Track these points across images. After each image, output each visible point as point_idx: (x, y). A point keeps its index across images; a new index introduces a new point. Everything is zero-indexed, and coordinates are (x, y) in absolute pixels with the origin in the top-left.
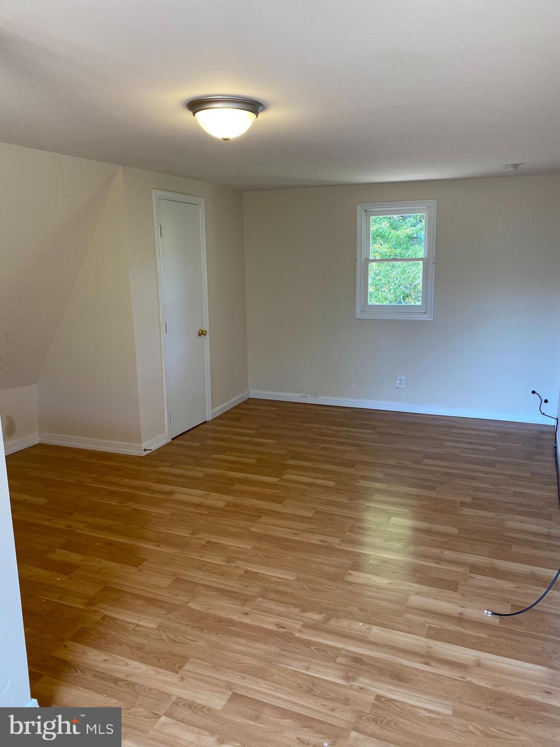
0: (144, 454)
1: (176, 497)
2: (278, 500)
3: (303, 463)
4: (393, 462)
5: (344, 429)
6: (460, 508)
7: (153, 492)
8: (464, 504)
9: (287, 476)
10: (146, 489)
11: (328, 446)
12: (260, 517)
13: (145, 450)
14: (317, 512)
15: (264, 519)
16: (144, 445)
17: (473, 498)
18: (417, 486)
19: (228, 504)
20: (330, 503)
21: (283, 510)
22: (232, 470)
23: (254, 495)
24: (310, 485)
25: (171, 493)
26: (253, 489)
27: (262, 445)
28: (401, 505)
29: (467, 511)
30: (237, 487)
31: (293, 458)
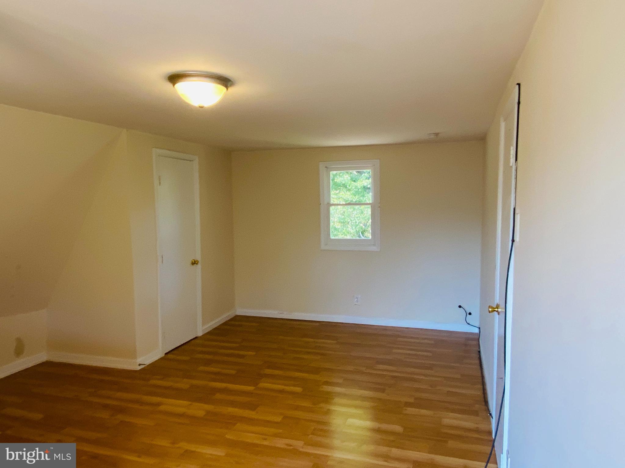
0: (139, 368)
1: (162, 408)
2: (253, 407)
3: (277, 372)
4: (350, 368)
5: (312, 340)
6: (404, 408)
7: (142, 403)
8: (408, 404)
9: (262, 385)
10: (137, 402)
11: (298, 356)
12: (235, 424)
13: (140, 365)
14: (285, 417)
15: (239, 426)
16: (140, 360)
17: (416, 399)
18: (370, 389)
19: (208, 412)
20: (297, 408)
21: (256, 417)
22: (214, 380)
23: (233, 404)
24: (281, 391)
25: (159, 404)
26: (232, 398)
27: (243, 356)
28: (356, 407)
29: (411, 410)
30: (218, 396)
31: (269, 367)
